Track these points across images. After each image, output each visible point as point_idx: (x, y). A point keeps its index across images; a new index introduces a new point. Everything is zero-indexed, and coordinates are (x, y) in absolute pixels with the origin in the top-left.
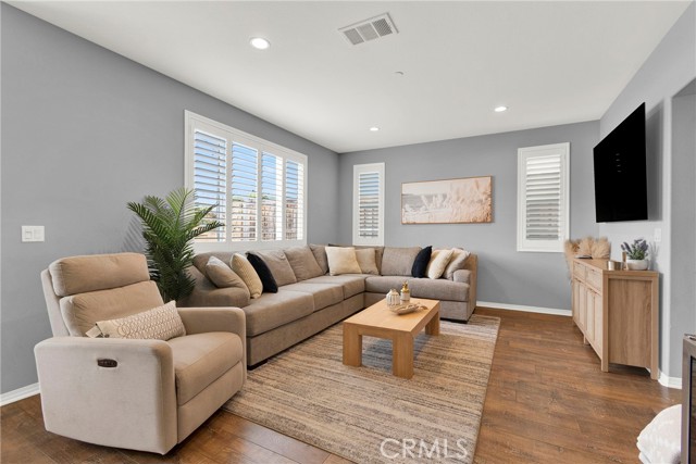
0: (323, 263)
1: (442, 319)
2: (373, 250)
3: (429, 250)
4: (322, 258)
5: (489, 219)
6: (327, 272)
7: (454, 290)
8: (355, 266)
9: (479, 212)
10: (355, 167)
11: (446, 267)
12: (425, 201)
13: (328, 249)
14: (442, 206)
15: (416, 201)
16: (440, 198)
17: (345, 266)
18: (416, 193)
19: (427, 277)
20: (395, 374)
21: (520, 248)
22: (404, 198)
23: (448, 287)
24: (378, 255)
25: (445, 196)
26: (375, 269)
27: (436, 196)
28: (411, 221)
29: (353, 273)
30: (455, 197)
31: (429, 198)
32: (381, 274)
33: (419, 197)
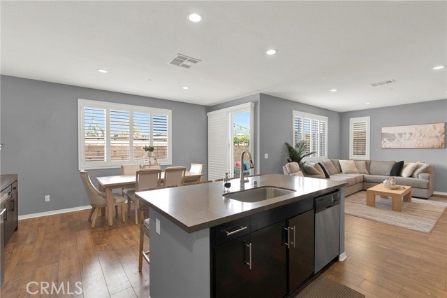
0: (338, 168)
1: (413, 197)
2: (364, 162)
3: (402, 163)
4: (338, 166)
5: (444, 146)
6: (341, 171)
7: (420, 183)
8: (356, 170)
9: (436, 142)
10: (351, 119)
11: (414, 172)
12: (397, 136)
13: (340, 161)
14: (409, 139)
15: (391, 137)
16: (408, 135)
17: (351, 169)
18: (391, 132)
19: (401, 176)
20: (393, 210)
22: (383, 135)
23: (415, 181)
24: (368, 164)
25: (411, 134)
26: (367, 172)
27: (405, 134)
28: (388, 147)
29: (355, 173)
30: (418, 134)
31: (401, 135)
32: (369, 174)
33: (393, 135)
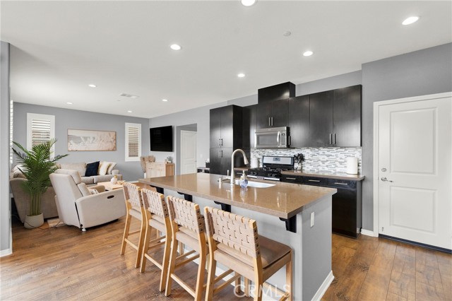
3: (98, 163)
5: (114, 149)
9: (111, 146)
11: (108, 169)
12: (83, 139)
14: (92, 143)
15: (77, 139)
16: (92, 139)
18: (77, 135)
21: (126, 160)
22: (69, 137)
25: (94, 138)
27: (89, 138)
28: (74, 149)
30: (99, 139)
31: (86, 138)
33: (79, 137)
